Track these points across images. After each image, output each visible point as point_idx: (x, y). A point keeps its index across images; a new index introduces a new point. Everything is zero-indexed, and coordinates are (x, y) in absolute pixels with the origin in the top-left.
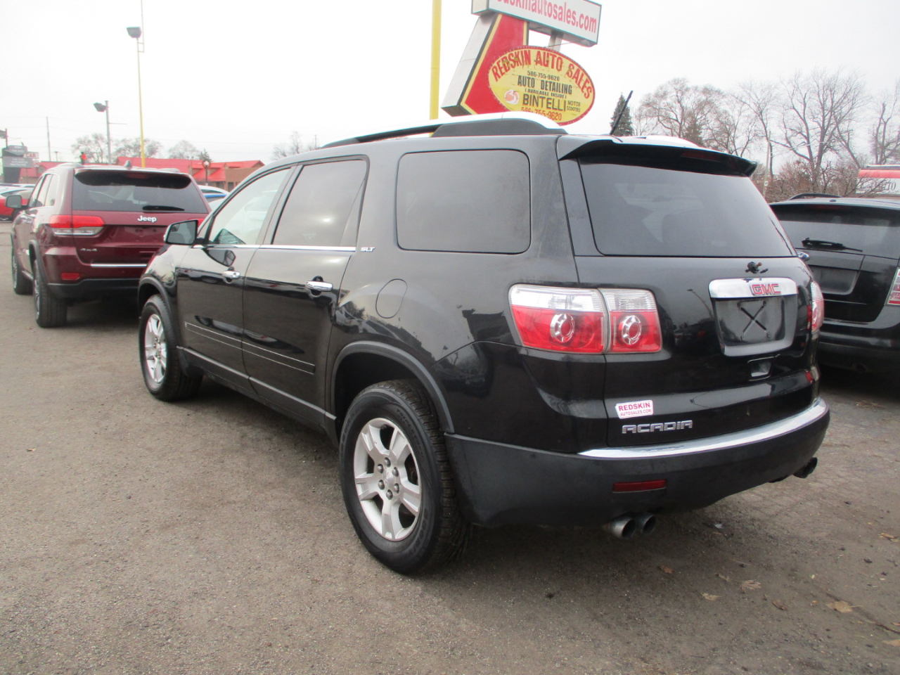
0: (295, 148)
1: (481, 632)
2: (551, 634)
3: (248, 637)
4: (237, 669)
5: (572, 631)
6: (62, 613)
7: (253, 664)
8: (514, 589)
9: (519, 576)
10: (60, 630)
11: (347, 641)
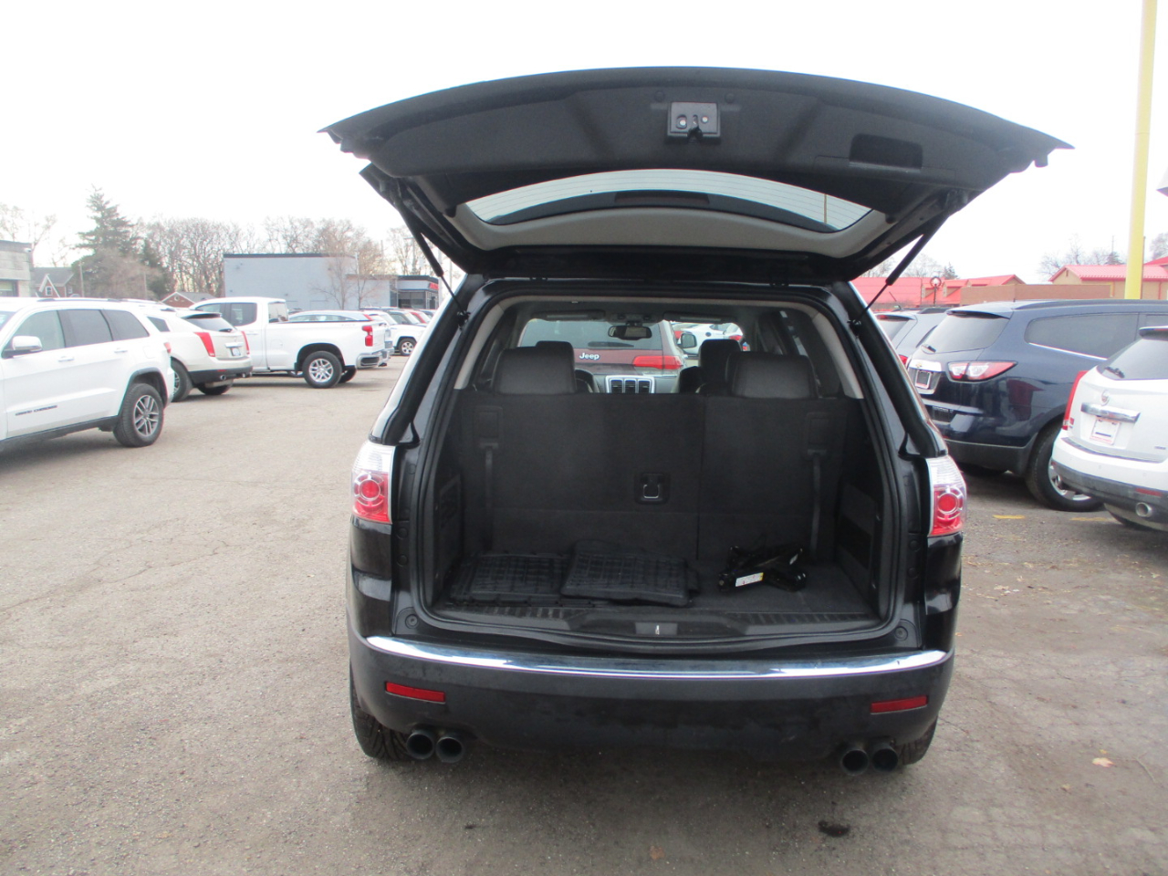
0: (1073, 255)
1: (340, 830)
2: (397, 859)
3: (181, 762)
4: (134, 781)
5: (420, 864)
6: (119, 702)
7: (150, 782)
8: (451, 808)
9: (482, 798)
10: (99, 713)
11: (234, 792)
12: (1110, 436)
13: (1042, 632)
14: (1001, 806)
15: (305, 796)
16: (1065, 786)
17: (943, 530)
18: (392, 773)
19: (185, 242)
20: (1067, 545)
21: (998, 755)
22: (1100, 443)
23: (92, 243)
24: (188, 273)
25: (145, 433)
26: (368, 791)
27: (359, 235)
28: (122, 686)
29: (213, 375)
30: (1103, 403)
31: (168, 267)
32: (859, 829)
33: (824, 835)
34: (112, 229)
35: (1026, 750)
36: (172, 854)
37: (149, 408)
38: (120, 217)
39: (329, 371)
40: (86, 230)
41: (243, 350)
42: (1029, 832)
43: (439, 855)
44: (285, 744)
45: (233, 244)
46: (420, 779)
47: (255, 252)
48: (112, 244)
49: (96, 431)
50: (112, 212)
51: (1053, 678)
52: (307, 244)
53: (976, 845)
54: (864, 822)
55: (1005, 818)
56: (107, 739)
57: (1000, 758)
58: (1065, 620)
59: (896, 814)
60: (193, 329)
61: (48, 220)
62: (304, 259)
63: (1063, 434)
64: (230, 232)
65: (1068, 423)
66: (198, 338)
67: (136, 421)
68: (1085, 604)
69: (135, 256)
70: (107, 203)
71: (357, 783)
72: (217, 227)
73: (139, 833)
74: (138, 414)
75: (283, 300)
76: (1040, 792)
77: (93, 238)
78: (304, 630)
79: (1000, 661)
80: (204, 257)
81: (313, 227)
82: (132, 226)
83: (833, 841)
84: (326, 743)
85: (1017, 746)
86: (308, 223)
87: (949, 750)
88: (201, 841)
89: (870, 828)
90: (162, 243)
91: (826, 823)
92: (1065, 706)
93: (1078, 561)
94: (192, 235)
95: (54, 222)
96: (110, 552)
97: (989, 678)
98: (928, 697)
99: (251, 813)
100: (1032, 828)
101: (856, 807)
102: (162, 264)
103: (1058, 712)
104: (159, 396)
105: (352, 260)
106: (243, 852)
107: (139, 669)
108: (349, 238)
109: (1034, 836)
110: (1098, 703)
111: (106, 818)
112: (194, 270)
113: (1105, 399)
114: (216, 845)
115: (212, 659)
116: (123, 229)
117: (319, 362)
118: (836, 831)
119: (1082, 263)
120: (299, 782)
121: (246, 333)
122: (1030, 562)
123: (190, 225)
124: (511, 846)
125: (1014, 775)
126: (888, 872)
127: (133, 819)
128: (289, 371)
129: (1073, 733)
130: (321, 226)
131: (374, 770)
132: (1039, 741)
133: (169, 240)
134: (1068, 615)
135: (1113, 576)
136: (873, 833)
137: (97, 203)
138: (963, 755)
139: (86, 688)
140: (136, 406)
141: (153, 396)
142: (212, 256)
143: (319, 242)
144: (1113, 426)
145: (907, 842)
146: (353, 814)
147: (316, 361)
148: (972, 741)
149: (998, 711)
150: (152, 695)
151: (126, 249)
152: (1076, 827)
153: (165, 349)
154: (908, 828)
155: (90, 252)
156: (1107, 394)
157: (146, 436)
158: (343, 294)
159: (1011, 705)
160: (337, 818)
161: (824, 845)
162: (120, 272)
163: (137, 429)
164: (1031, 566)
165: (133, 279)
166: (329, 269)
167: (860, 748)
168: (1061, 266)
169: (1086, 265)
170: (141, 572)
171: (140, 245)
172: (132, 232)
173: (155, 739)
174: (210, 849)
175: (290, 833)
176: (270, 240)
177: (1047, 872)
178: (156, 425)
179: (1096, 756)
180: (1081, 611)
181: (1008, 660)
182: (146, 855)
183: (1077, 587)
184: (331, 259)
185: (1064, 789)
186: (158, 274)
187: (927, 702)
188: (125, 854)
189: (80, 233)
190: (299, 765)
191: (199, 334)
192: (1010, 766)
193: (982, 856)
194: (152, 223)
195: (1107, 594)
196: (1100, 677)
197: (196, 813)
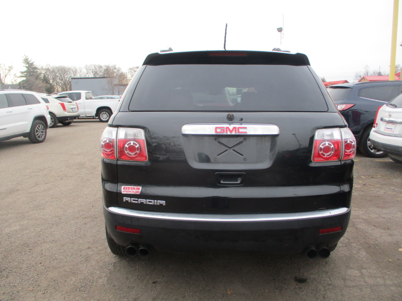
0: (366, 73)
1: (102, 285)
2: (124, 297)
3: (41, 259)
4: (21, 267)
5: (134, 299)
6: (19, 236)
7: (27, 267)
8: (147, 275)
9: (159, 270)
10: (11, 240)
11: (61, 270)
12: (392, 129)
13: (371, 201)
14: (366, 269)
15: (89, 271)
16: (389, 260)
17: (347, 158)
18: (124, 261)
19: (58, 74)
20: (376, 170)
21: (362, 248)
22: (388, 132)
23: (25, 75)
24: (59, 85)
25: (40, 138)
26: (114, 269)
27: (118, 71)
28: (21, 229)
29: (66, 118)
30: (389, 117)
31: (52, 83)
32: (310, 279)
33: (297, 282)
34: (32, 70)
35: (372, 246)
36: (33, 297)
37: (41, 129)
38: (35, 66)
39: (108, 116)
40: (23, 71)
41: (76, 109)
42: (378, 279)
43: (142, 294)
44: (82, 250)
45: (74, 75)
46: (135, 263)
47: (83, 77)
48: (33, 75)
49: (21, 138)
50: (32, 64)
51: (378, 218)
52: (101, 74)
53: (358, 285)
54: (312, 277)
55: (368, 274)
56: (12, 250)
57: (363, 250)
58: (379, 196)
59: (324, 273)
60: (58, 102)
61: (9, 68)
62: (99, 79)
63: (373, 129)
64: (74, 71)
65: (375, 125)
66: (60, 105)
67: (36, 134)
68: (386, 190)
69: (40, 80)
70: (30, 61)
71: (110, 265)
72: (69, 69)
73: (20, 288)
74: (37, 131)
75: (91, 92)
76: (380, 263)
77: (26, 73)
78: (93, 206)
79: (357, 212)
80: (65, 79)
81: (102, 68)
82: (39, 69)
83: (301, 285)
84: (99, 249)
85: (368, 244)
86: (101, 67)
87: (343, 247)
88: (45, 291)
89: (315, 279)
90: (50, 75)
91: (297, 278)
92: (384, 229)
93: (381, 175)
94: (60, 72)
95: (12, 68)
96: (23, 180)
97: (354, 219)
98: (342, 227)
99: (66, 279)
100: (380, 277)
101: (309, 271)
102: (50, 82)
103: (382, 231)
104: (45, 125)
105: (116, 79)
106: (62, 295)
107: (29, 222)
108: (115, 72)
109: (381, 281)
110: (397, 227)
111: (8, 282)
112: (62, 84)
113: (390, 116)
114: (51, 293)
115: (57, 218)
116: (36, 70)
117: (104, 113)
118: (302, 281)
119: (369, 76)
120: (87, 266)
121: (77, 103)
122: (363, 176)
123: (59, 68)
124: (171, 290)
125: (369, 256)
126: (324, 297)
127: (19, 282)
128: (93, 116)
129: (389, 239)
130: (105, 68)
131: (117, 260)
132: (377, 242)
133: (52, 74)
134: (380, 194)
135: (394, 180)
136: (316, 281)
137: (26, 61)
138: (348, 248)
139: (7, 230)
140: (36, 128)
141: (43, 125)
142: (68, 79)
143: (105, 73)
144: (393, 125)
145: (330, 284)
146: (108, 278)
147: (103, 113)
148: (351, 243)
149: (359, 231)
150: (32, 232)
151: (37, 77)
152: (397, 277)
153: (47, 108)
154: (330, 278)
155: (25, 79)
156: (390, 114)
157: (40, 139)
158: (113, 90)
159: (364, 228)
160: (101, 280)
161: (297, 287)
162: (35, 85)
163: (37, 137)
164: (364, 177)
165: (40, 88)
166: (108, 82)
167: (314, 249)
168: (362, 77)
169: (370, 76)
170: (33, 187)
171: (42, 76)
172: (39, 71)
173: (31, 250)
174: (49, 295)
175: (82, 287)
176: (87, 73)
177: (388, 296)
178: (44, 135)
179: (400, 248)
180: (385, 193)
181: (361, 212)
182: (22, 298)
183: (382, 184)
184: (108, 79)
185: (389, 261)
186: (48, 86)
187: (342, 229)
188: (13, 298)
189: (21, 72)
190: (87, 259)
191: (60, 103)
192: (367, 252)
193: (361, 290)
194: (46, 68)
195: (393, 187)
196: (396, 217)
197: (45, 279)
